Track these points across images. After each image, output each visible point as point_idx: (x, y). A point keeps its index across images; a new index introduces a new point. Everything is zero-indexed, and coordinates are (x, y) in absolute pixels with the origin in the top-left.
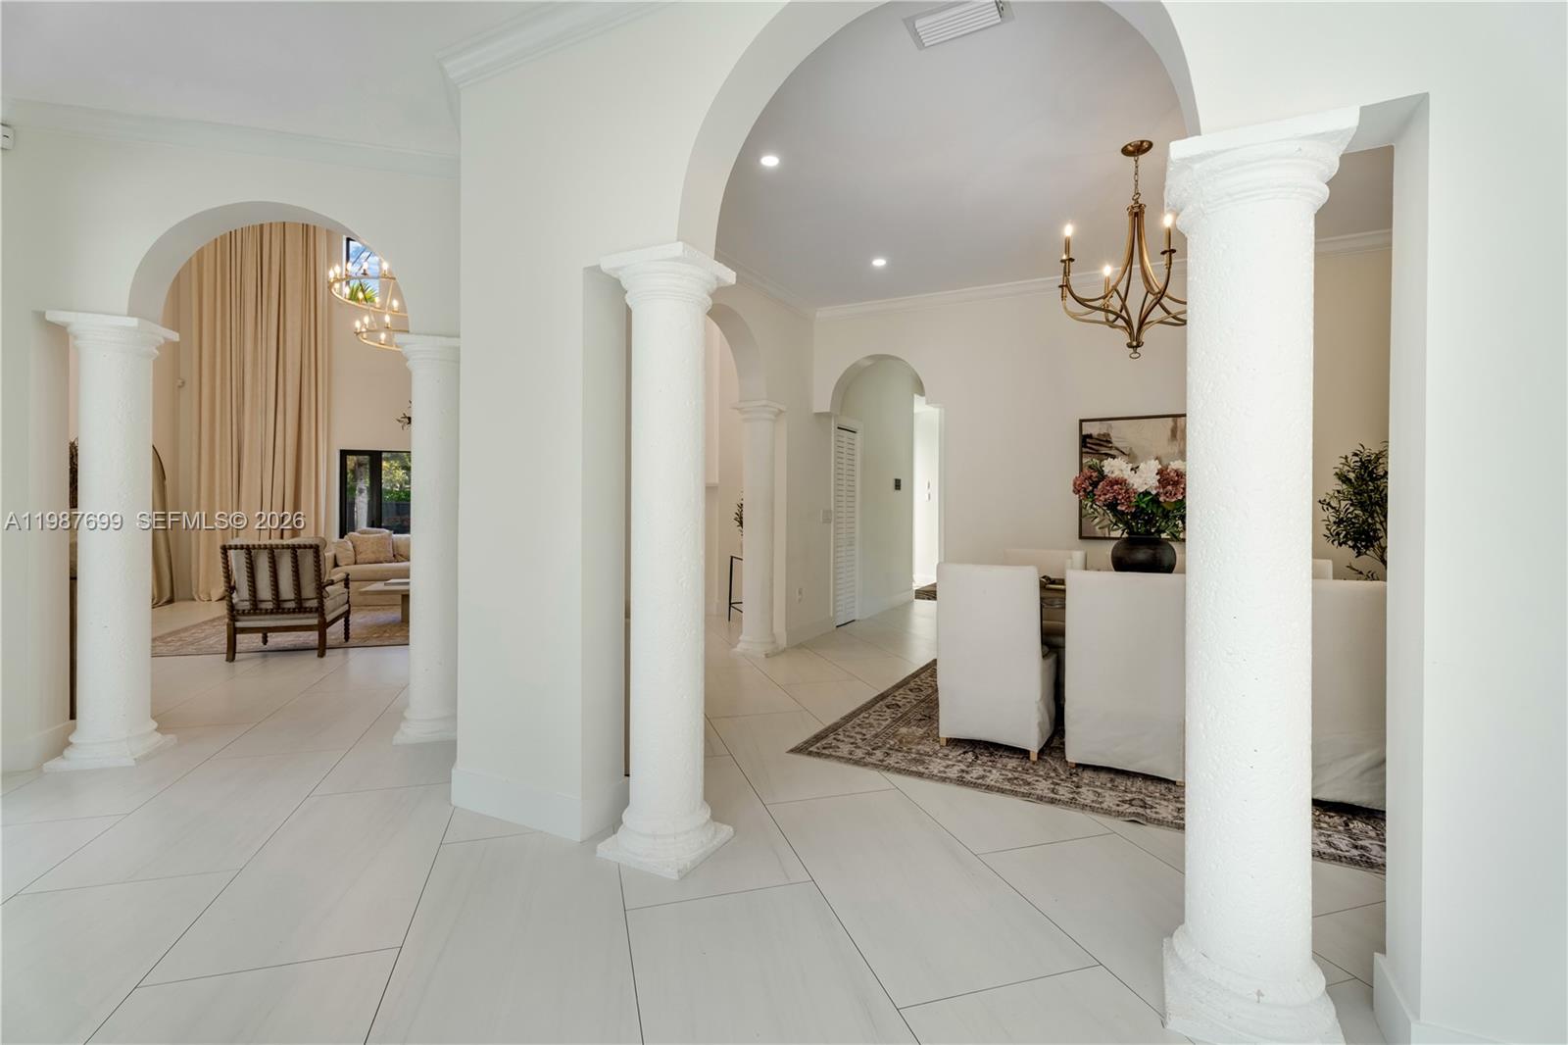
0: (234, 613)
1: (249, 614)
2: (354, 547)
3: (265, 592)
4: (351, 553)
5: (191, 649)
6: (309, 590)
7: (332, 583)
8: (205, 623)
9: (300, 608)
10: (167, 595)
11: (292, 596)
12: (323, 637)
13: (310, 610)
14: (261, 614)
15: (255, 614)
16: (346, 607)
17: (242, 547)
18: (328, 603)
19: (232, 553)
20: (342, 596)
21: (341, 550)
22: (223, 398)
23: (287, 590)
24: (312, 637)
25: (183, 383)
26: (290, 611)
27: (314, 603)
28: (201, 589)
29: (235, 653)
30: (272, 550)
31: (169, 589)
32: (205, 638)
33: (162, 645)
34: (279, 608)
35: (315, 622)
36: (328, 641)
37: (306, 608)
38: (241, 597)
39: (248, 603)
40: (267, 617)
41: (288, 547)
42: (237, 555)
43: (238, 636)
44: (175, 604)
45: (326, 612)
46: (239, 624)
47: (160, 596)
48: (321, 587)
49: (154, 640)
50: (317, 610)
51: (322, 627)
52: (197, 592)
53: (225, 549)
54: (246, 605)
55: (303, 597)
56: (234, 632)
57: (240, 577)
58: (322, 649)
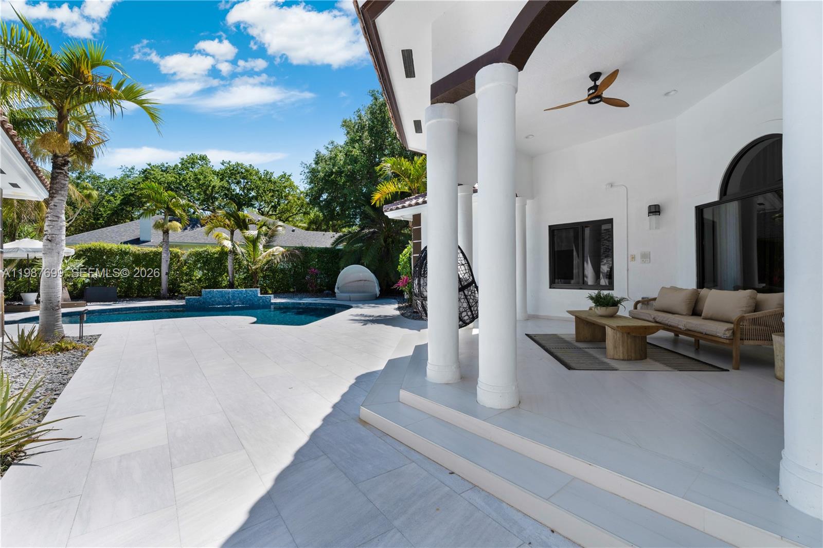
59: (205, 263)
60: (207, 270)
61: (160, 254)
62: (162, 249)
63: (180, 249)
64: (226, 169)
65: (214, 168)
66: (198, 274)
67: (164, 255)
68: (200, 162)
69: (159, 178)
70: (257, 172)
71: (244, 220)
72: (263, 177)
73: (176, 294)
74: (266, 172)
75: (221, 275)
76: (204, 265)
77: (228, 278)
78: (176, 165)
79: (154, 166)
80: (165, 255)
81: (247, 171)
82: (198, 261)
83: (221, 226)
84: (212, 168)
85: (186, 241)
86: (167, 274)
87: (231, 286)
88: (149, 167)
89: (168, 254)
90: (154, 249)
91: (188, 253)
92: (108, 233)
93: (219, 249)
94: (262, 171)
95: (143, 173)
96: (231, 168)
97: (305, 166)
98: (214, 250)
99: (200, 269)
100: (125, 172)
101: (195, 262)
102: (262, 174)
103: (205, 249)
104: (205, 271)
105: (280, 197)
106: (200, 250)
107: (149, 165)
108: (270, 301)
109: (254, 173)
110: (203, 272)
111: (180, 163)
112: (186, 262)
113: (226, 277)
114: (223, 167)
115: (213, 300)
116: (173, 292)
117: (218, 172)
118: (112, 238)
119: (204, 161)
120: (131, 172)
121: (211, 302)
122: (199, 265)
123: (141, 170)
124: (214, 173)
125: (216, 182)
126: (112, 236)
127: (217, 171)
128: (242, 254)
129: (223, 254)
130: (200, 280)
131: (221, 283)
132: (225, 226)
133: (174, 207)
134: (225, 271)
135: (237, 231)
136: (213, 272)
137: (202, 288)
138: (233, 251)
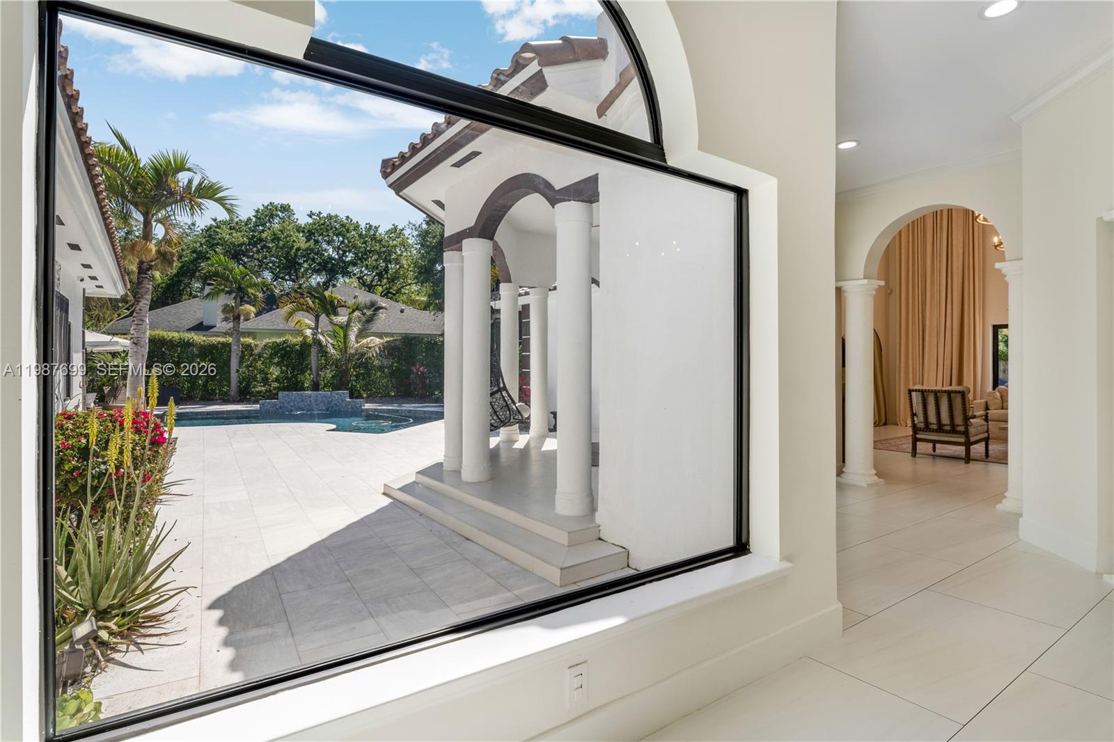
0: (915, 429)
1: (923, 431)
2: (1001, 397)
3: (932, 418)
4: (999, 401)
5: (894, 449)
6: (959, 420)
7: (974, 417)
8: (902, 437)
9: (953, 431)
10: (883, 421)
11: (948, 422)
12: (968, 451)
13: (960, 433)
14: (930, 431)
15: (927, 431)
16: (986, 435)
17: (919, 391)
18: (972, 430)
19: (914, 394)
20: (982, 427)
21: (991, 398)
22: (913, 298)
23: (945, 419)
24: (960, 450)
25: (891, 291)
26: (947, 432)
27: (962, 429)
28: (902, 418)
29: (916, 453)
30: (936, 393)
31: (883, 417)
32: (902, 444)
33: (878, 444)
34: (940, 429)
35: (963, 440)
36: (971, 454)
37: (957, 431)
38: (919, 420)
39: (922, 424)
40: (933, 434)
41: (945, 392)
42: (916, 396)
43: (918, 443)
44: (888, 426)
45: (970, 435)
46: (918, 436)
47: (879, 422)
48: (966, 419)
49: (875, 442)
50: (964, 432)
51: (968, 444)
52: (900, 421)
53: (910, 391)
54: (922, 425)
55: (956, 423)
56: (915, 440)
57: (918, 408)
58: (968, 459)
59: (283, 357)
60: (286, 366)
61: (230, 344)
62: (231, 339)
63: (254, 339)
64: (315, 224)
65: (298, 222)
66: (275, 372)
67: (234, 347)
68: (280, 214)
69: (226, 239)
70: (357, 227)
71: (332, 302)
72: (364, 232)
73: (248, 397)
74: (368, 226)
75: (303, 372)
76: (282, 361)
77: (312, 376)
78: (249, 219)
79: (220, 222)
80: (236, 347)
81: (343, 225)
82: (275, 354)
83: (303, 310)
84: (296, 222)
85: (260, 328)
86: (238, 371)
87: (316, 387)
88: (214, 224)
89: (238, 346)
90: (222, 340)
91: (264, 343)
92: (164, 316)
93: (300, 339)
94: (363, 225)
95: (207, 231)
96: (322, 222)
97: (414, 228)
98: (294, 340)
99: (278, 364)
100: (184, 230)
101: (272, 356)
102: (363, 229)
103: (284, 339)
104: (284, 368)
105: (387, 261)
106: (278, 340)
107: (215, 220)
108: (360, 407)
109: (352, 228)
110: (281, 368)
111: (254, 216)
112: (260, 355)
113: (310, 375)
114: (310, 221)
115: (292, 404)
116: (244, 395)
117: (304, 228)
118: (169, 322)
119: (286, 213)
120: (191, 229)
121: (290, 407)
122: (276, 360)
123: (204, 227)
124: (299, 229)
125: (301, 242)
126: (170, 319)
127: (303, 226)
128: (329, 345)
129: (305, 346)
130: (277, 380)
131: (303, 384)
132: (309, 309)
133: (247, 286)
134: (308, 367)
135: (323, 317)
136: (293, 369)
137: (279, 389)
138: (318, 343)
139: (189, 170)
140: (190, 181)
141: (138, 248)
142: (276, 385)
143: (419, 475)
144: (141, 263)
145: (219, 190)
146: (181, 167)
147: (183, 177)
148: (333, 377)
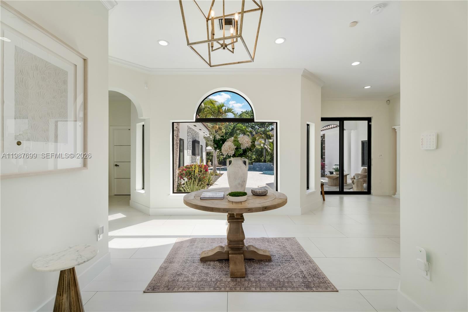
59: (256, 152)
71: (269, 135)
75: (261, 157)
77: (264, 158)
83: (261, 138)
87: (265, 161)
93: (261, 147)
98: (259, 147)
107: (242, 112)
128: (268, 149)
129: (262, 149)
130: (254, 159)
131: (262, 161)
132: (263, 138)
133: (246, 132)
134: (263, 156)
135: (267, 140)
136: (259, 156)
137: (254, 162)
138: (265, 148)
139: (225, 106)
140: (225, 108)
141: (215, 127)
142: (253, 161)
143: (266, 185)
144: (215, 130)
145: (232, 109)
146: (223, 106)
147: (224, 108)
148: (270, 158)
